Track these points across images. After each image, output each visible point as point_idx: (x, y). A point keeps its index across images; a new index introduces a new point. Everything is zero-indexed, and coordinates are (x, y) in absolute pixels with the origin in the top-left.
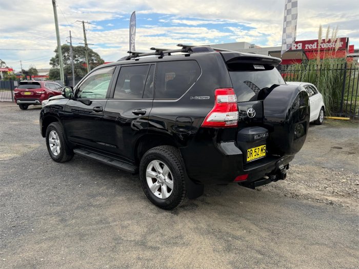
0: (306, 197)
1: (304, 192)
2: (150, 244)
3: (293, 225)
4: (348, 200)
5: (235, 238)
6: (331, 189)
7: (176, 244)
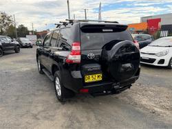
0: (142, 106)
1: (144, 103)
2: (38, 117)
3: (116, 121)
4: (168, 112)
5: (78, 121)
6: (163, 104)
7: (48, 119)
